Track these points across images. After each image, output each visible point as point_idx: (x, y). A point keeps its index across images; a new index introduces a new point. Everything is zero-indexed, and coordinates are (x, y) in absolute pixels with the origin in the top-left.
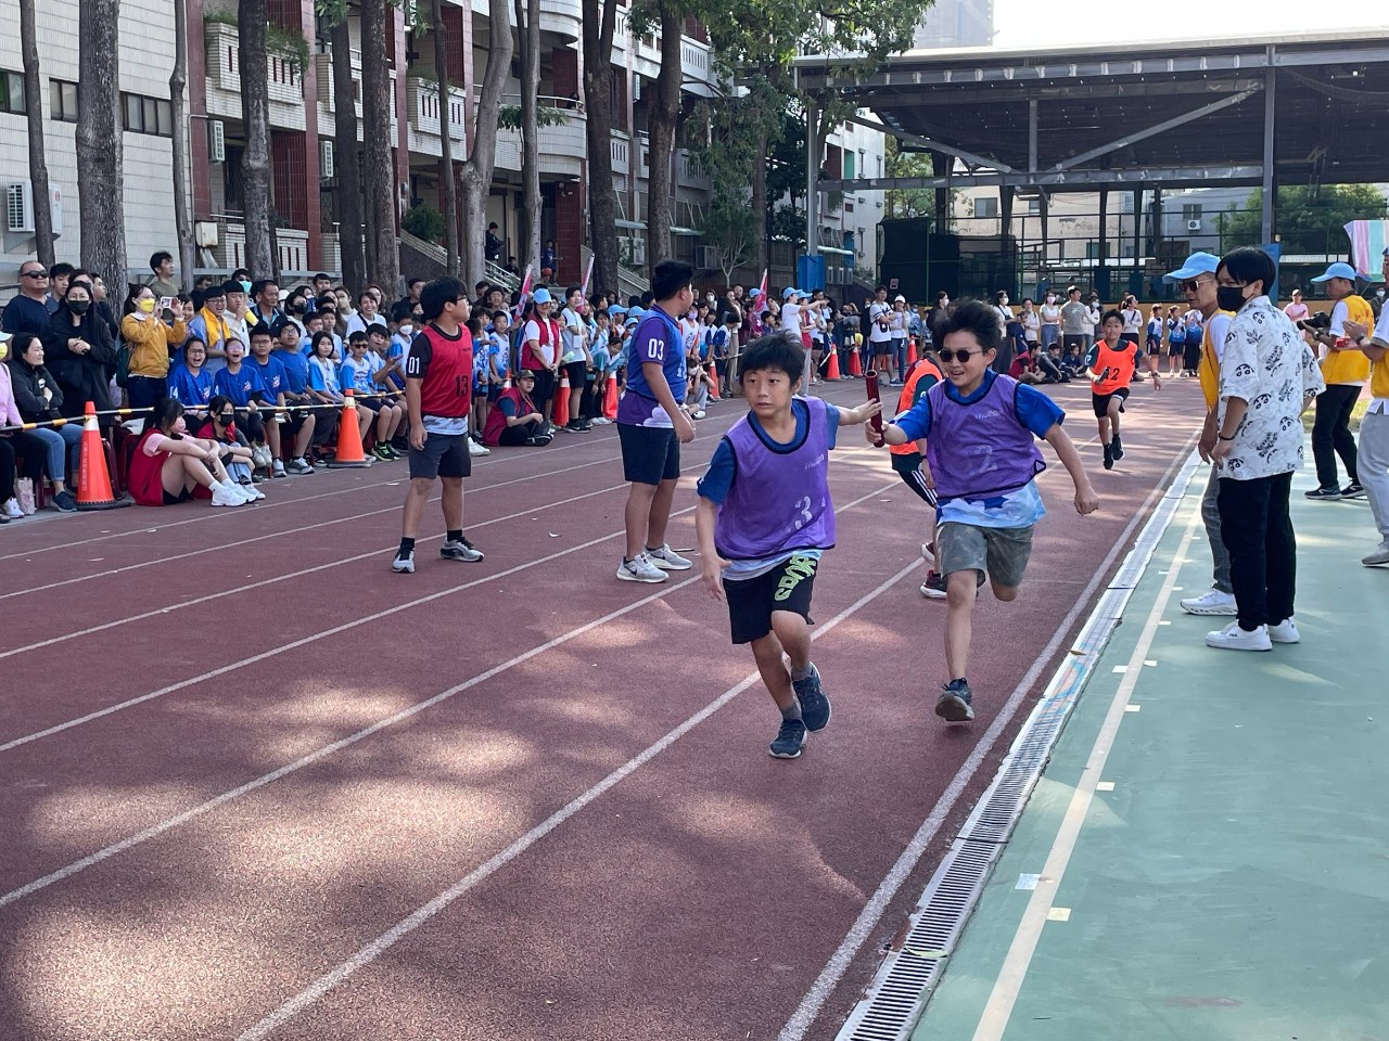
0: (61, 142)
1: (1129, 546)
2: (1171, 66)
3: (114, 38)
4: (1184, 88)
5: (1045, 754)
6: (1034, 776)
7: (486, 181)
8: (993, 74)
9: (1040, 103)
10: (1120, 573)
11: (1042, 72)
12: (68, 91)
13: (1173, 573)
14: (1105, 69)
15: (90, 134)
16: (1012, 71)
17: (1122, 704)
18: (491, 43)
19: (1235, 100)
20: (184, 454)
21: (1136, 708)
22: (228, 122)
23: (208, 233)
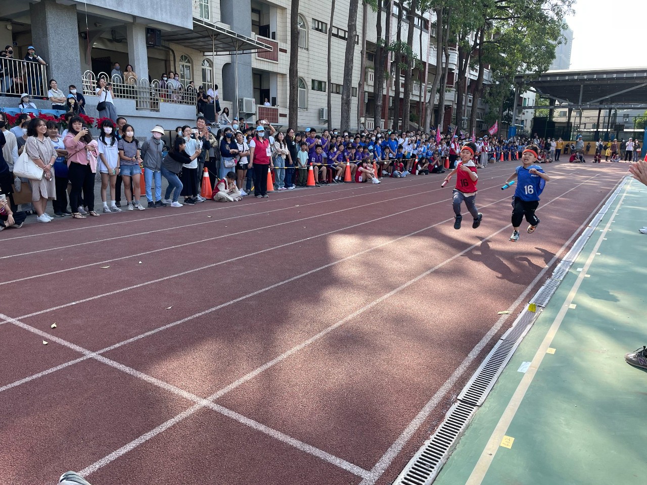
0: (337, 100)
1: (604, 204)
2: (625, 75)
3: (351, 74)
4: (628, 82)
5: (583, 246)
6: (580, 251)
7: (432, 108)
8: (571, 77)
9: (584, 86)
10: (601, 210)
11: (585, 77)
12: (341, 87)
13: (616, 210)
14: (605, 76)
15: (345, 97)
16: (577, 77)
17: (602, 238)
18: (436, 72)
19: (643, 85)
20: (366, 173)
21: (606, 239)
22: (369, 93)
23: (363, 120)
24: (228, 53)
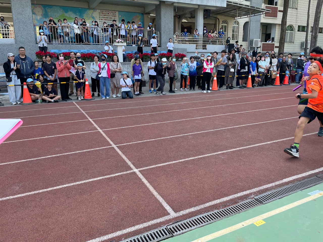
15: (314, 34)
24: (247, 16)
